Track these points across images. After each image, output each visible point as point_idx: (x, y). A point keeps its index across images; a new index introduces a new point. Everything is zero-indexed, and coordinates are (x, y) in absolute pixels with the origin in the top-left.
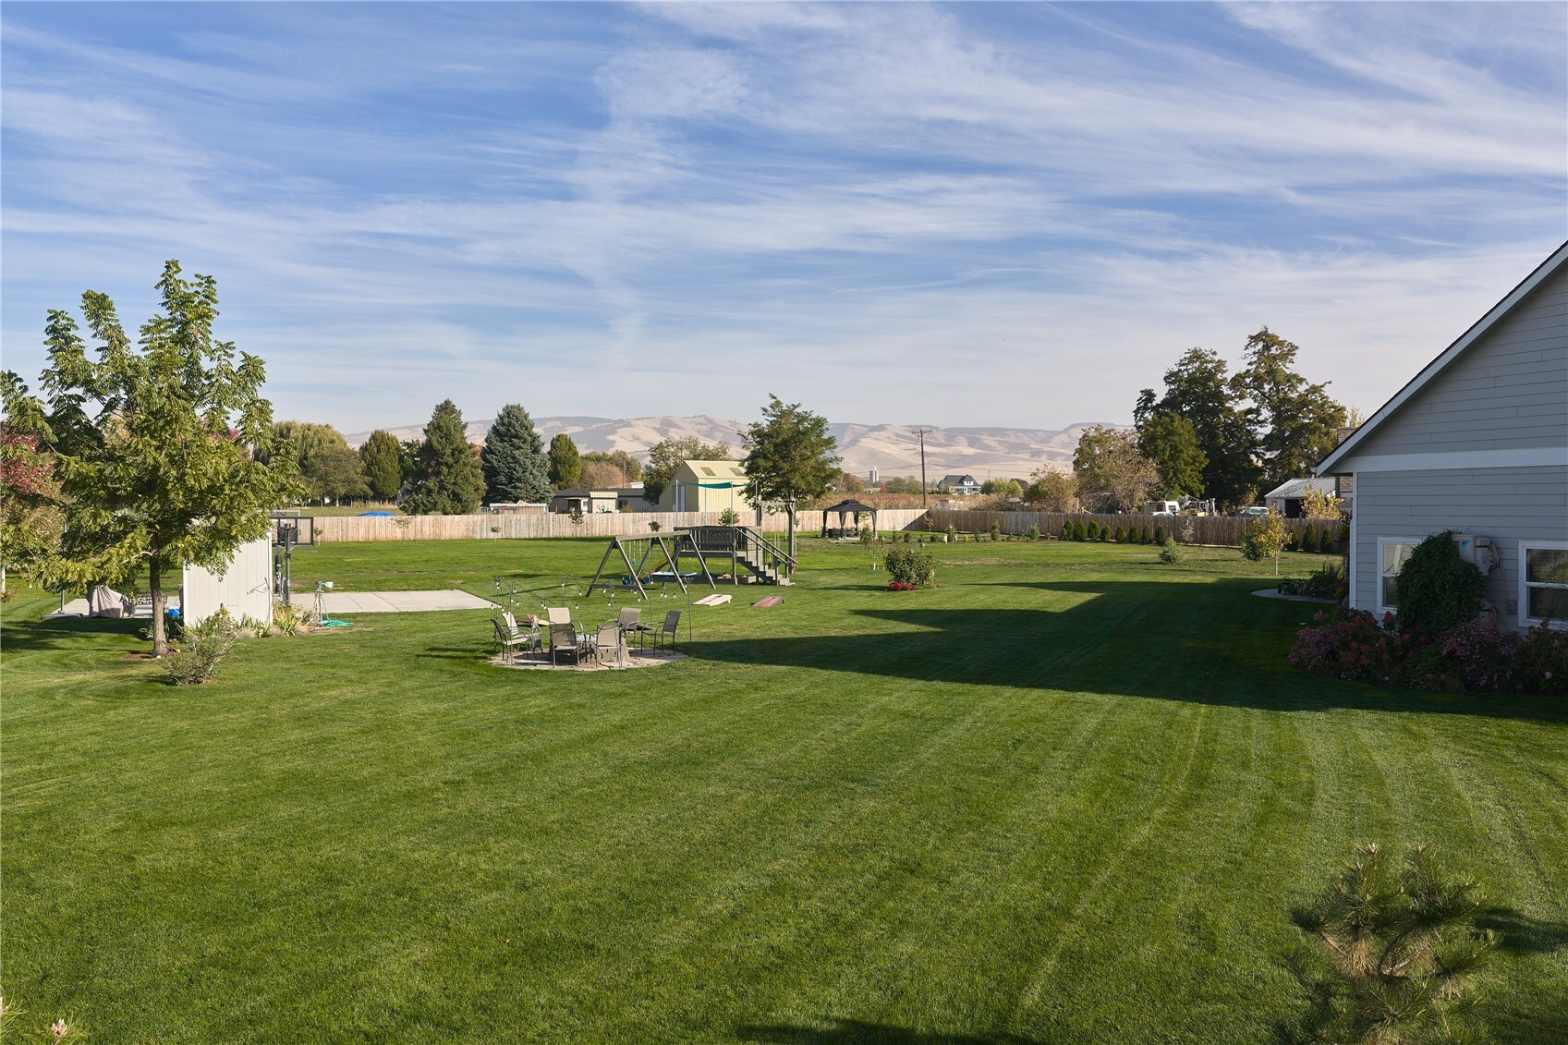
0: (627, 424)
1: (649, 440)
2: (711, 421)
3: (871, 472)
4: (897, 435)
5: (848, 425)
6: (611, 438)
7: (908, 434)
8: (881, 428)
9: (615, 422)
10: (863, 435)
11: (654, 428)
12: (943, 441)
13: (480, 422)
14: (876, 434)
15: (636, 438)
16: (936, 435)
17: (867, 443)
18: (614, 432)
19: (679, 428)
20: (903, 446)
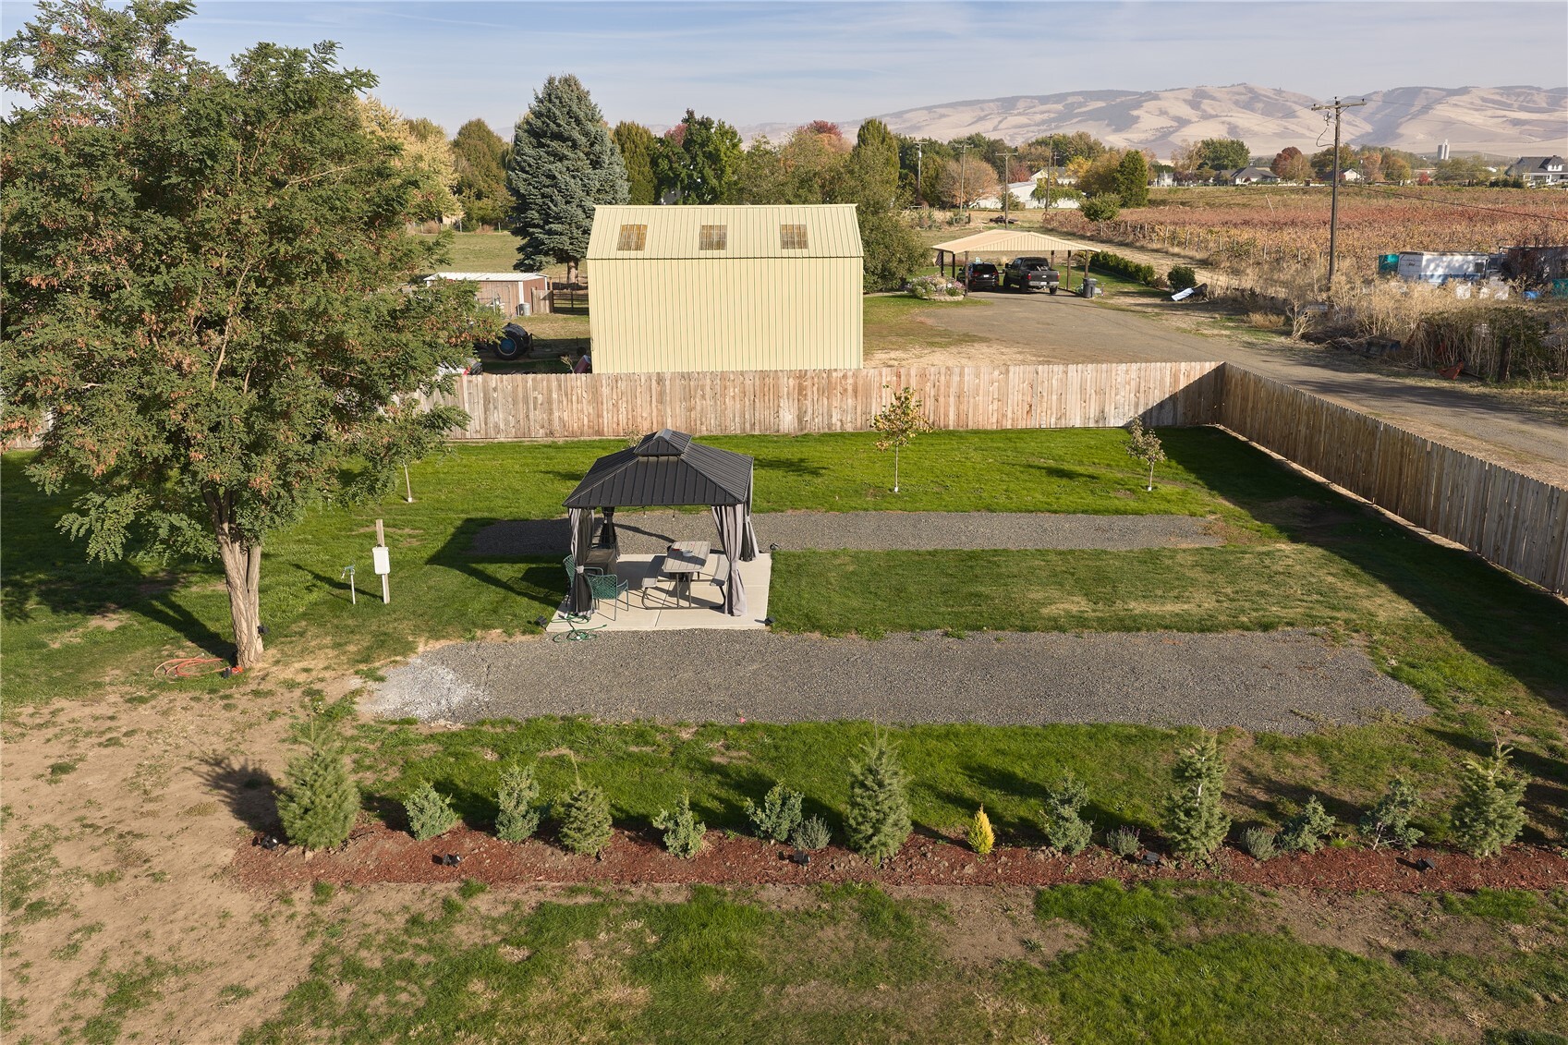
0: (1153, 96)
1: (1178, 114)
2: (1251, 90)
3: (1440, 147)
4: (1484, 100)
5: (1421, 88)
6: (1135, 113)
7: (1498, 98)
8: (1464, 91)
9: (1142, 95)
10: (1439, 101)
11: (1185, 101)
12: (1545, 105)
13: (998, 100)
14: (1455, 99)
15: (1163, 113)
16: (1536, 98)
17: (1442, 111)
18: (1138, 105)
19: (1214, 98)
20: (1489, 113)
